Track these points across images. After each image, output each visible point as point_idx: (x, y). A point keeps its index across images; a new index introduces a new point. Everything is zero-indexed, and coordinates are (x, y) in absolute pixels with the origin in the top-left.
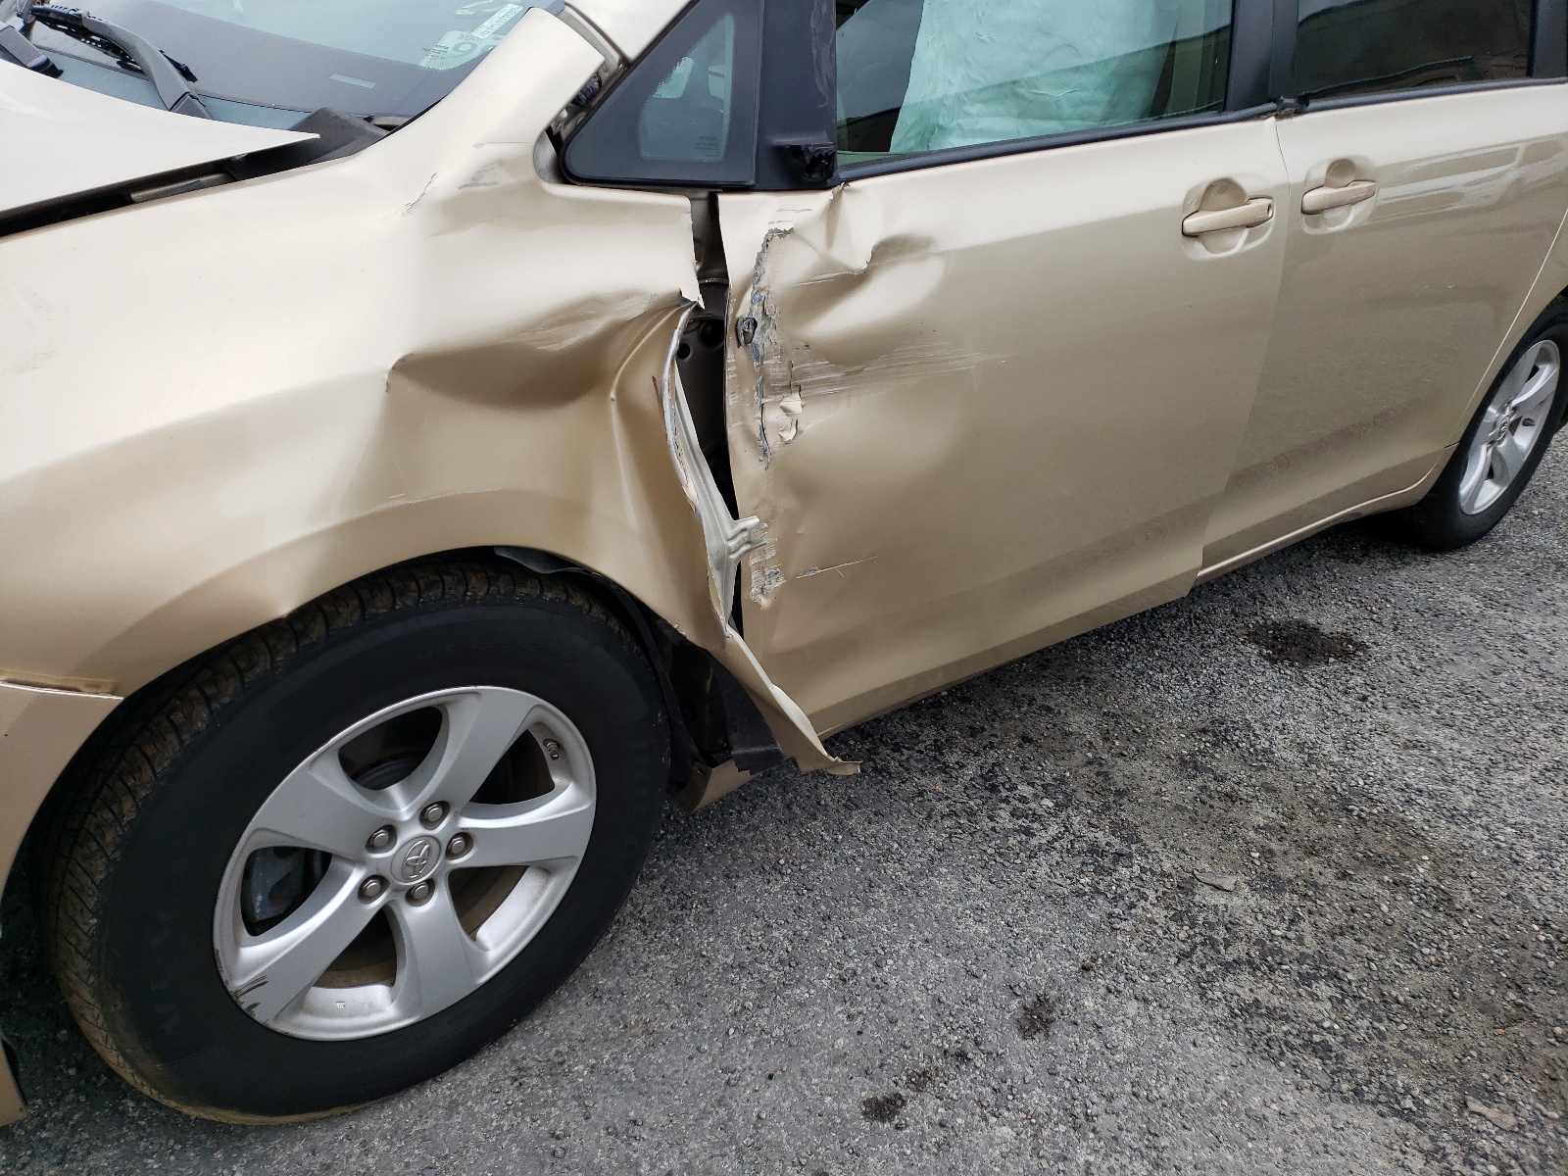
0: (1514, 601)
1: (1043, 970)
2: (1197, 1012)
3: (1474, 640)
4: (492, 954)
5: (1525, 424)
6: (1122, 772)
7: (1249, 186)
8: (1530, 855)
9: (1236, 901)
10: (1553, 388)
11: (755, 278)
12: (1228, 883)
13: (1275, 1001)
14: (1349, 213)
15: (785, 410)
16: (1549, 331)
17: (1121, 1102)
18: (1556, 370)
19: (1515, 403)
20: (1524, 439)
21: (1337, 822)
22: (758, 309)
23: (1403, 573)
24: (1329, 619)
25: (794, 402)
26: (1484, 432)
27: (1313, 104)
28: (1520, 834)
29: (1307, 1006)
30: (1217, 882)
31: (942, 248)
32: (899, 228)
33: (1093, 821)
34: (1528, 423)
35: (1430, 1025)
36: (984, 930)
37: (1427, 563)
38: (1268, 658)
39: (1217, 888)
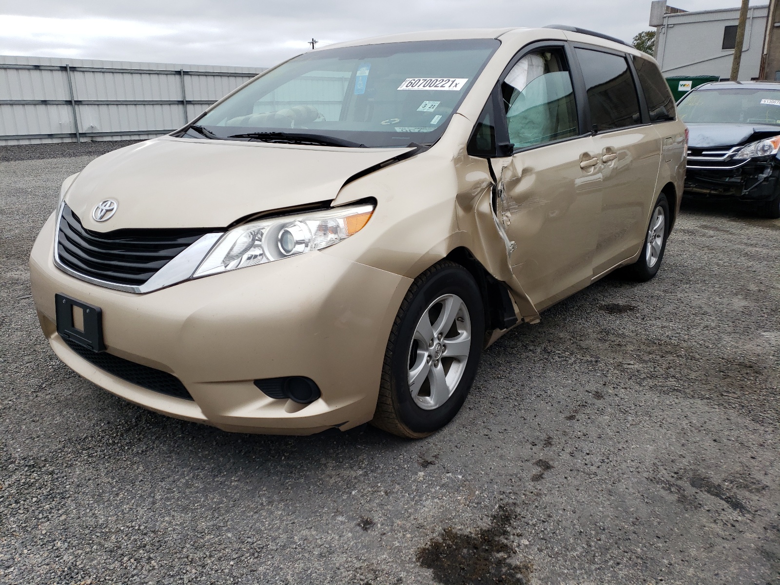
0: (672, 291)
1: (593, 387)
2: (641, 389)
3: (667, 302)
4: (451, 388)
5: (658, 237)
6: (583, 344)
7: (591, 154)
8: (711, 346)
9: (636, 366)
10: (663, 224)
11: (501, 179)
12: (632, 362)
13: (660, 384)
14: (612, 163)
15: (507, 216)
16: (659, 204)
17: (633, 408)
18: (663, 217)
19: (654, 229)
20: (659, 241)
21: (653, 347)
22: (502, 187)
23: (636, 288)
24: (621, 302)
25: (508, 214)
26: (649, 239)
27: (598, 133)
28: (705, 341)
29: (669, 383)
30: (628, 363)
31: (536, 171)
32: (526, 166)
33: (583, 355)
34: (659, 236)
35: (704, 382)
36: (570, 382)
37: (641, 285)
38: (608, 313)
39: (629, 364)
